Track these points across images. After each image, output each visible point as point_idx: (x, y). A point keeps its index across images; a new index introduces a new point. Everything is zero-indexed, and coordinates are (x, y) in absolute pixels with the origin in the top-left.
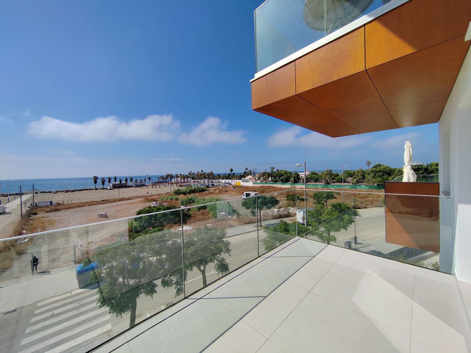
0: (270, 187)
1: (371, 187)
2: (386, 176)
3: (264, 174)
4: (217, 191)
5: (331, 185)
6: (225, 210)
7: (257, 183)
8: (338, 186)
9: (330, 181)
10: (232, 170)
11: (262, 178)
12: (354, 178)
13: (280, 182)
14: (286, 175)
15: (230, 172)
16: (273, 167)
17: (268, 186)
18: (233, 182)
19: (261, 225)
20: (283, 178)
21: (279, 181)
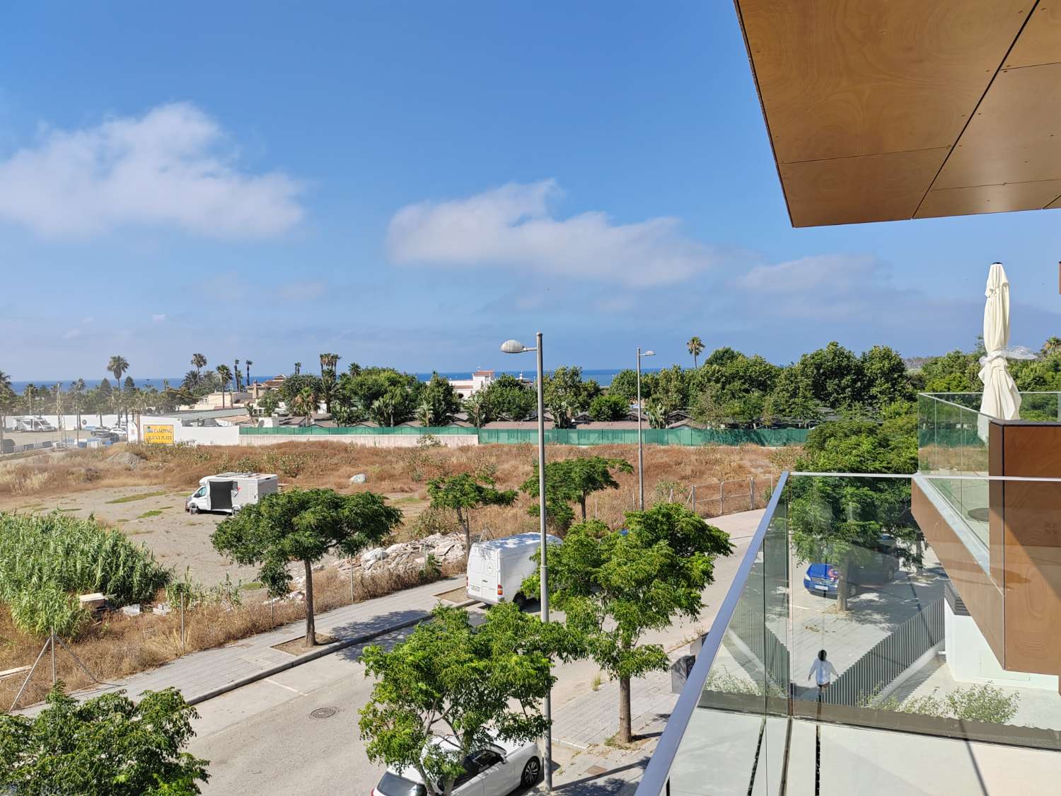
0: (324, 445)
1: (713, 435)
2: (756, 394)
3: (293, 387)
4: (36, 480)
5: (579, 432)
6: (105, 581)
7: (261, 430)
8: (602, 433)
9: (573, 414)
10: (119, 365)
11: (281, 404)
12: (654, 400)
13: (369, 423)
14: (398, 392)
15: (111, 376)
16: (333, 353)
17: (313, 444)
18: (131, 427)
19: (314, 633)
20: (386, 406)
21: (367, 420)
